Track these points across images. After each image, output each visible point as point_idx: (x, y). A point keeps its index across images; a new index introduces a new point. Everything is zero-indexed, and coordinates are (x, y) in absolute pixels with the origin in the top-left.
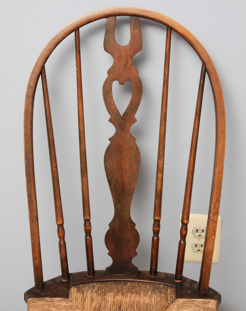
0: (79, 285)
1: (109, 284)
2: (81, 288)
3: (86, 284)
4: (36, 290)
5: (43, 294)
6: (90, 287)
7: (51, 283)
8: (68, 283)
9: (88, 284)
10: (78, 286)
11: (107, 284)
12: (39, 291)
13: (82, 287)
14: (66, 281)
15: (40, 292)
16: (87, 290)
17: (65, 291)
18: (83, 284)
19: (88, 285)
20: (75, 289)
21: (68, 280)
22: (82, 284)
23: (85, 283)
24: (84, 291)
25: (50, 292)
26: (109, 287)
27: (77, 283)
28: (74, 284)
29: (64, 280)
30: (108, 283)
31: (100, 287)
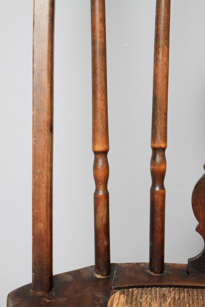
0: (131, 290)
1: (197, 294)
2: (135, 297)
3: (145, 289)
4: (33, 289)
5: (48, 301)
6: (156, 297)
7: (70, 278)
8: (106, 281)
9: (149, 288)
10: (128, 292)
11: (193, 293)
12: (40, 293)
13: (138, 293)
14: (102, 277)
15: (43, 296)
16: (150, 303)
17: (98, 300)
18: (140, 289)
19: (151, 291)
20: (122, 296)
21: (106, 275)
22: (138, 287)
23: (143, 287)
24: (141, 303)
25: (65, 299)
26: (197, 300)
27: (126, 285)
28: (119, 286)
29: (98, 276)
30: (195, 291)
31: (177, 298)
